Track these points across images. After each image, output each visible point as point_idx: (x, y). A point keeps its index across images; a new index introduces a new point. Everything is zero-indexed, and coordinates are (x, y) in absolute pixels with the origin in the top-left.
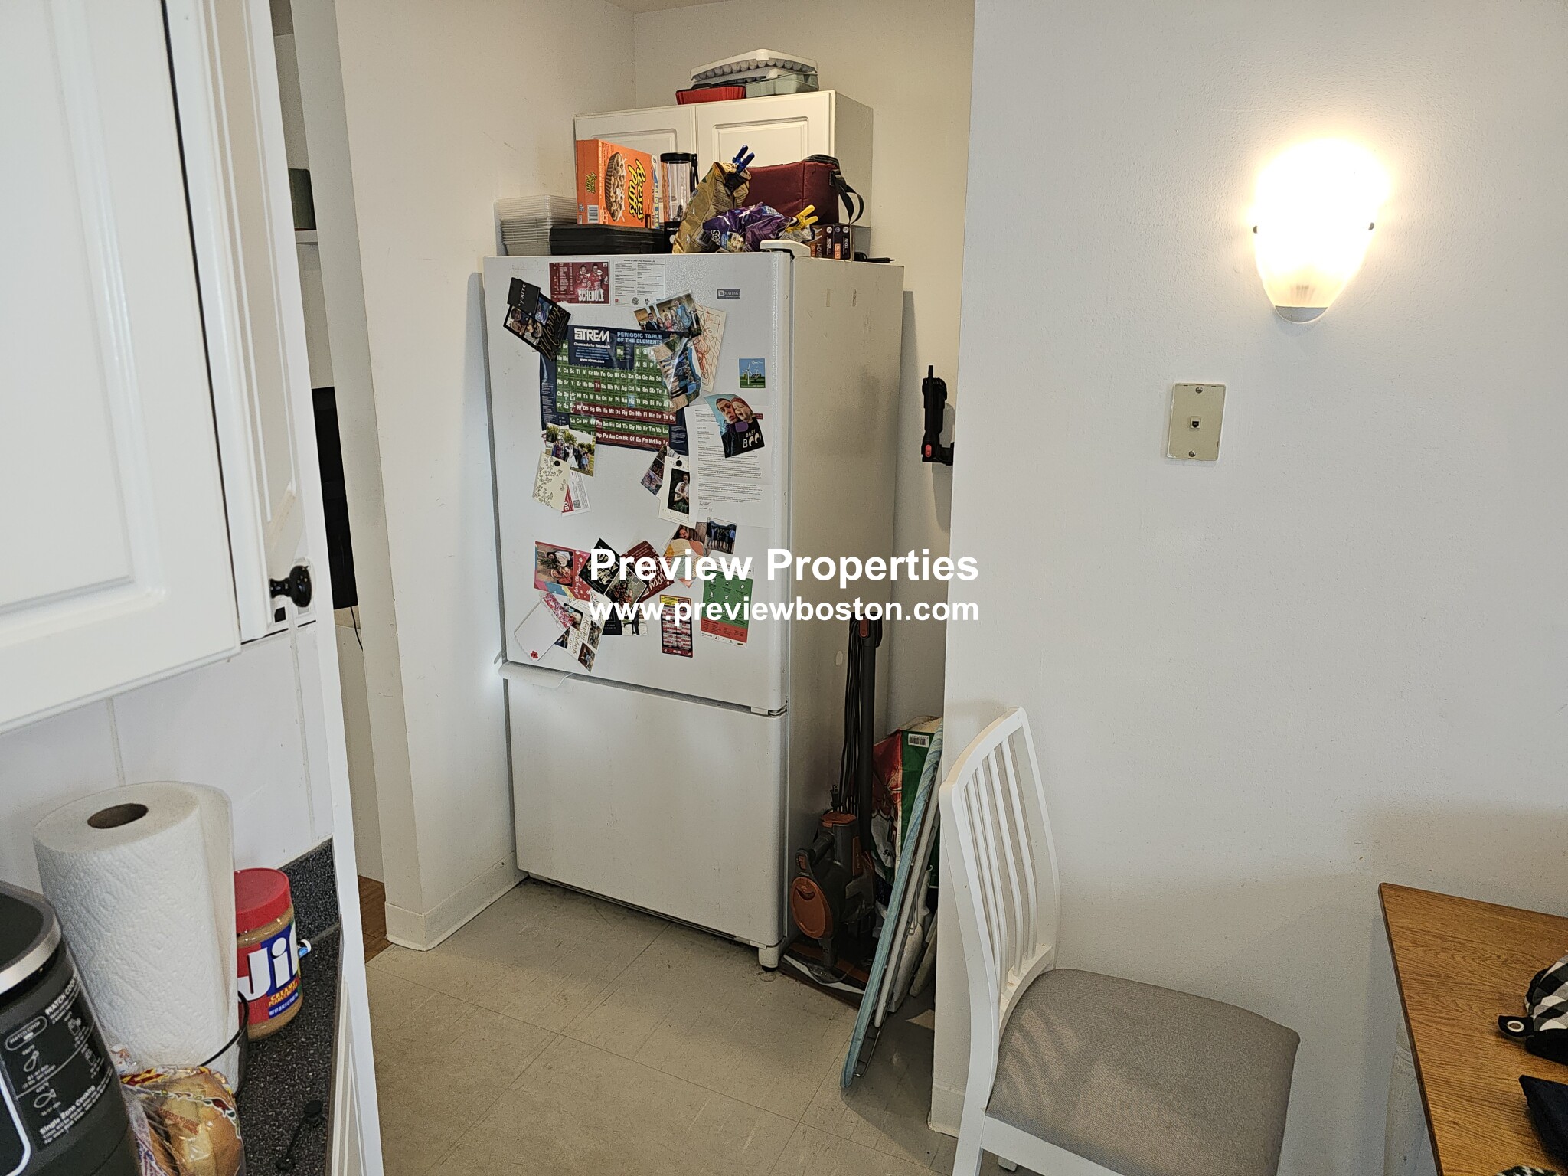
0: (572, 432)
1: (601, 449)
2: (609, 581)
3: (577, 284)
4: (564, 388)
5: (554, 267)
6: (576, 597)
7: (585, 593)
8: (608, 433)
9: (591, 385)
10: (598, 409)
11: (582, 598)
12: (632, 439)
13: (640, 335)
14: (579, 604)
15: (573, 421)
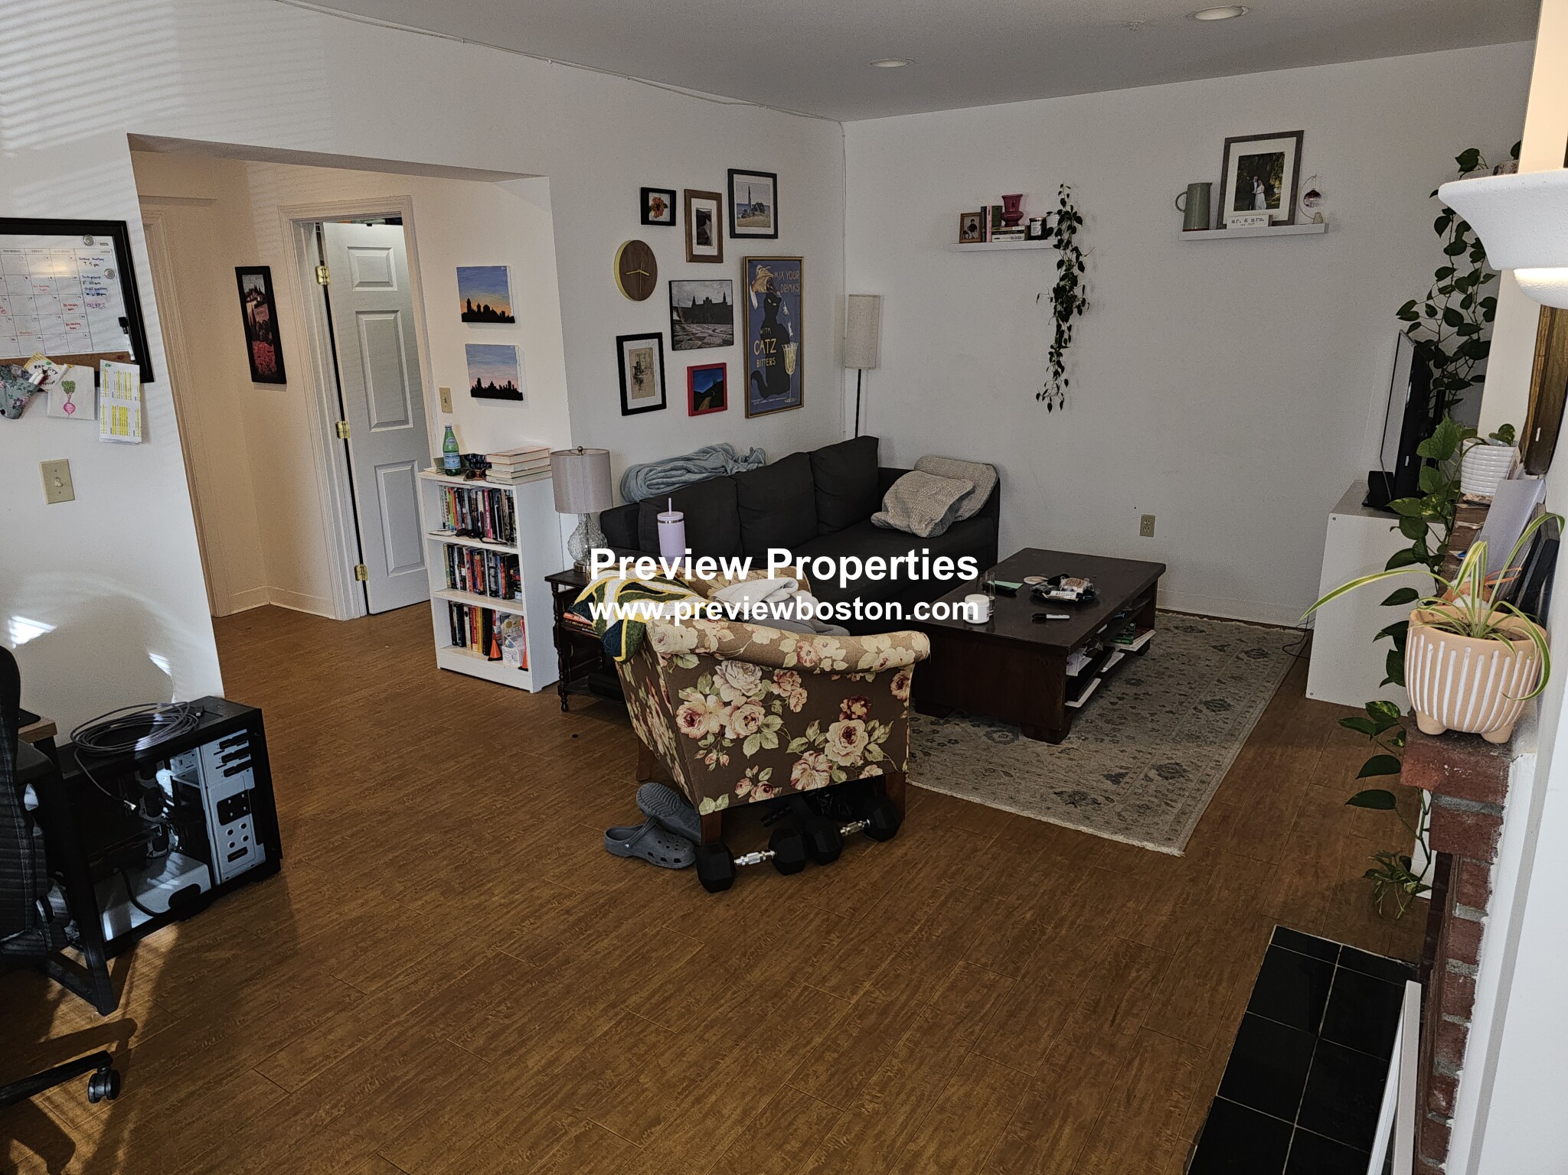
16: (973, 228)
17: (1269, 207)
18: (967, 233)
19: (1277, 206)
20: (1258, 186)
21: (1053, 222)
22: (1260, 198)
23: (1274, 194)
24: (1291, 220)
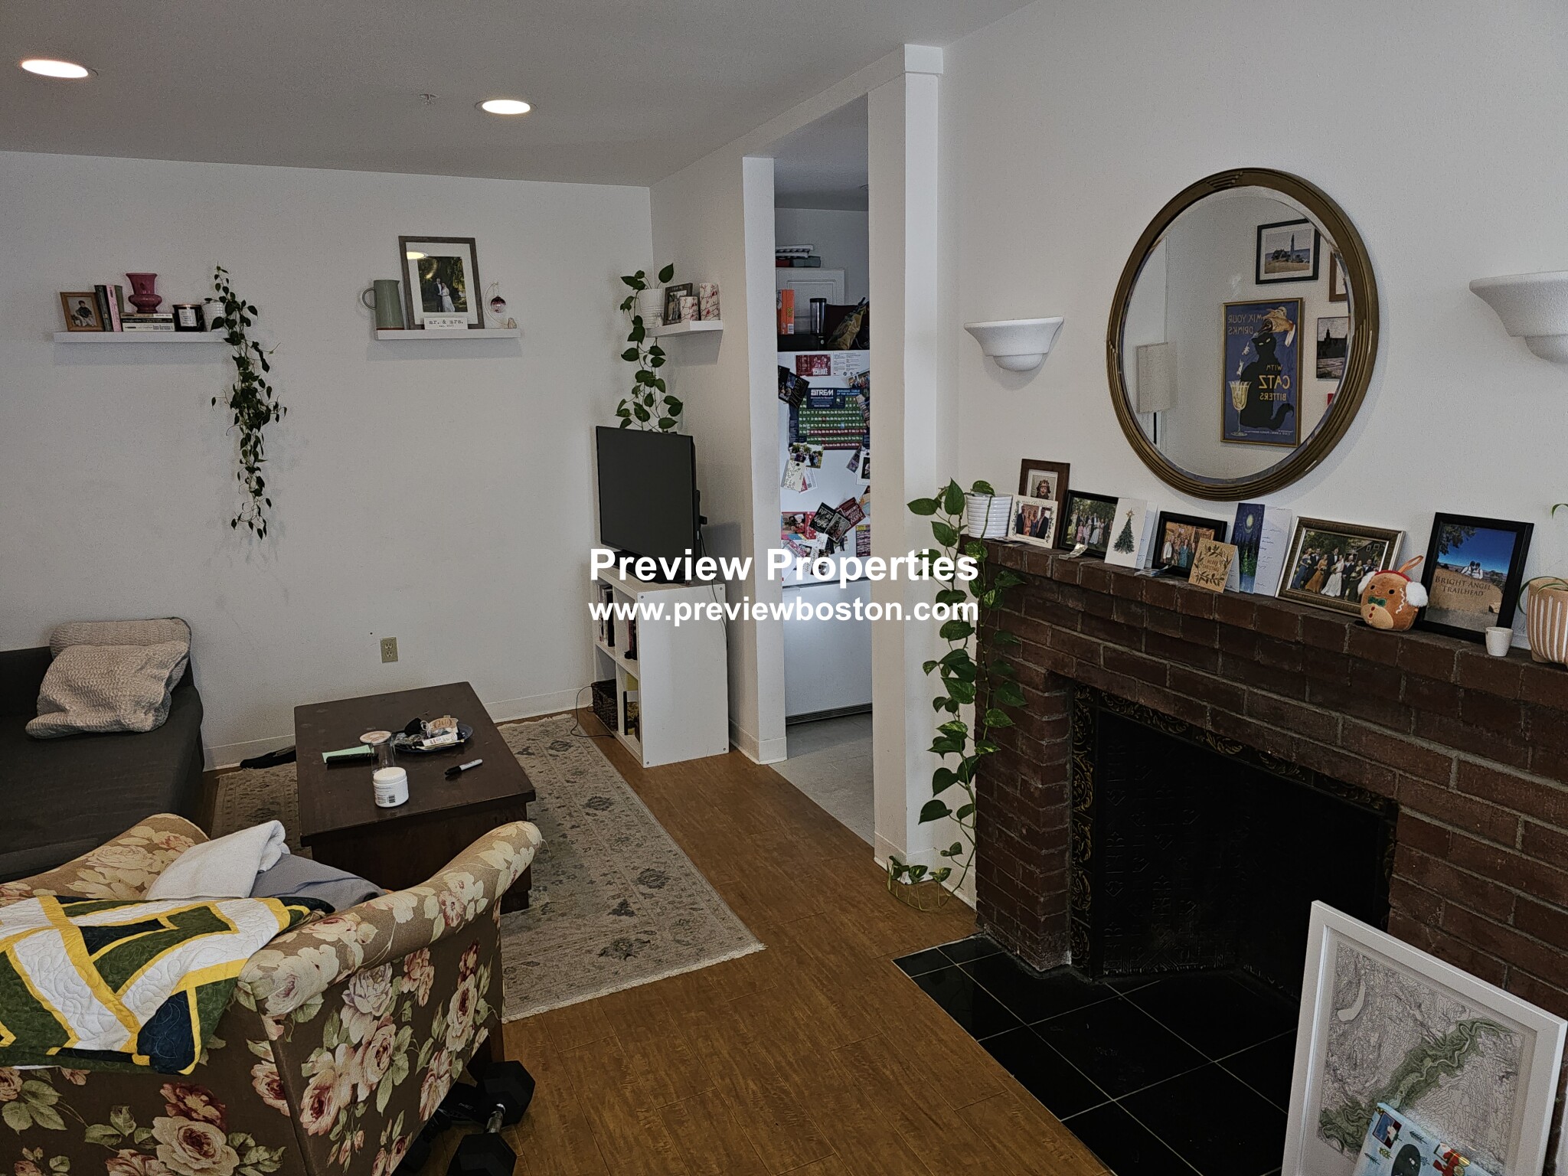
0: (809, 446)
1: (825, 452)
2: (828, 525)
3: (812, 366)
4: (803, 422)
5: (798, 358)
6: (808, 538)
7: (813, 535)
8: (828, 444)
9: (820, 419)
10: (823, 432)
11: (811, 538)
12: (842, 445)
13: (849, 391)
14: (809, 543)
15: (808, 440)
16: (84, 312)
17: (457, 310)
18: (77, 319)
19: (465, 310)
20: (442, 288)
21: (217, 310)
22: (447, 300)
23: (459, 298)
24: (481, 325)
